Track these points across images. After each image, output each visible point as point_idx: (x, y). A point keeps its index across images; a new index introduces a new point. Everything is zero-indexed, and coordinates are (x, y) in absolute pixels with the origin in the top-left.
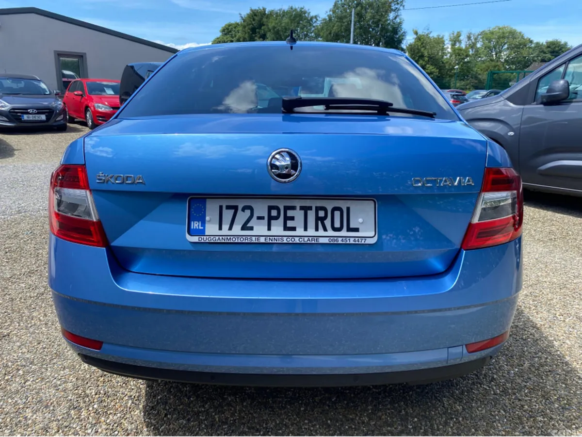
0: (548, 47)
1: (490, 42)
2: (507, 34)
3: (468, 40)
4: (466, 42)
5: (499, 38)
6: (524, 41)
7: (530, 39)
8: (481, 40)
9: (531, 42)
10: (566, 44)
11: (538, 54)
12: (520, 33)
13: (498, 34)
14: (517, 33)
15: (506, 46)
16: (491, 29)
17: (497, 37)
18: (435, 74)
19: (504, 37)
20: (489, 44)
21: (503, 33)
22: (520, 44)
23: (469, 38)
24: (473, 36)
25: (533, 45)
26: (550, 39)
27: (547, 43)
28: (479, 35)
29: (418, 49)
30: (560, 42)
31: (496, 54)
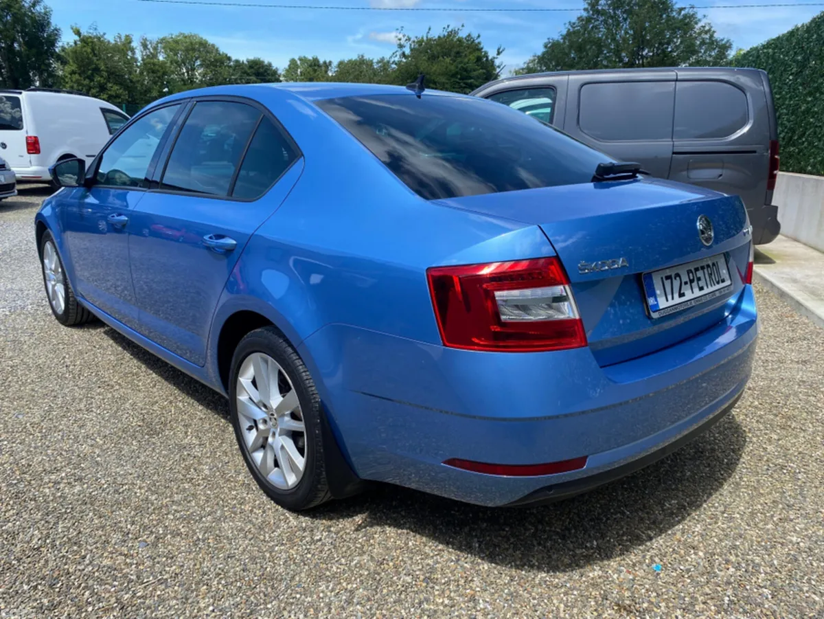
0: (251, 67)
1: (176, 54)
2: (197, 46)
3: (145, 50)
4: (142, 52)
5: (187, 50)
6: (220, 57)
7: (226, 55)
8: (163, 50)
9: (229, 59)
10: (270, 65)
11: (241, 76)
12: (213, 46)
13: (185, 45)
14: (209, 45)
15: (198, 63)
16: (173, 37)
17: (183, 48)
18: (122, 97)
19: (194, 50)
20: (176, 57)
21: (191, 43)
22: (216, 61)
23: (145, 46)
24: (151, 43)
25: (232, 63)
26: (251, 58)
27: (248, 62)
28: (158, 43)
29: (88, 58)
30: (263, 62)
31: (188, 72)
